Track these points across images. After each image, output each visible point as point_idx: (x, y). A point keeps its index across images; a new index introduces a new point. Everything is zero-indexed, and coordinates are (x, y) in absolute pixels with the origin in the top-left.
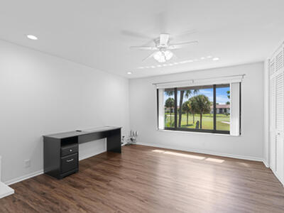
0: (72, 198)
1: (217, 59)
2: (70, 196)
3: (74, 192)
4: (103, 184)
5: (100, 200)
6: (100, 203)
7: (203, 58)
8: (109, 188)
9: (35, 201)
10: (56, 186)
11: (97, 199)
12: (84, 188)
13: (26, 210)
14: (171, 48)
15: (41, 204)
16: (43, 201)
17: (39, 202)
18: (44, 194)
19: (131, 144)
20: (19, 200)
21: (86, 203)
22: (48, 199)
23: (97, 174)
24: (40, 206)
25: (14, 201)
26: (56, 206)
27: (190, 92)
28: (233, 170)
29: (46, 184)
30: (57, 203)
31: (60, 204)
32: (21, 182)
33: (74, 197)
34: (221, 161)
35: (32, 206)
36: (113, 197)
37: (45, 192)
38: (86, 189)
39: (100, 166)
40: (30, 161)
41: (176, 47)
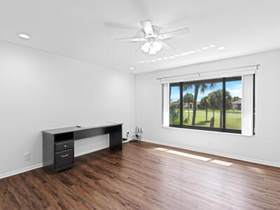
0: (56, 195)
1: (223, 48)
2: (56, 192)
3: (61, 189)
4: (92, 182)
5: (82, 199)
6: (81, 203)
7: (205, 48)
8: (96, 187)
9: (22, 195)
10: (48, 181)
11: (79, 198)
12: (71, 185)
13: (11, 203)
14: (160, 37)
15: (26, 198)
16: (30, 195)
17: (26, 197)
18: (34, 188)
19: (136, 141)
20: (10, 193)
21: (67, 201)
22: (35, 193)
23: (91, 170)
24: (25, 200)
25: (5, 193)
26: (38, 202)
27: (205, 87)
28: (240, 176)
29: (40, 178)
30: (41, 199)
31: (43, 200)
32: (20, 174)
33: (59, 194)
34: (229, 164)
35: (18, 199)
36: (96, 198)
37: (35, 185)
38: (73, 187)
39: (97, 162)
40: (29, 155)
41: (166, 36)
